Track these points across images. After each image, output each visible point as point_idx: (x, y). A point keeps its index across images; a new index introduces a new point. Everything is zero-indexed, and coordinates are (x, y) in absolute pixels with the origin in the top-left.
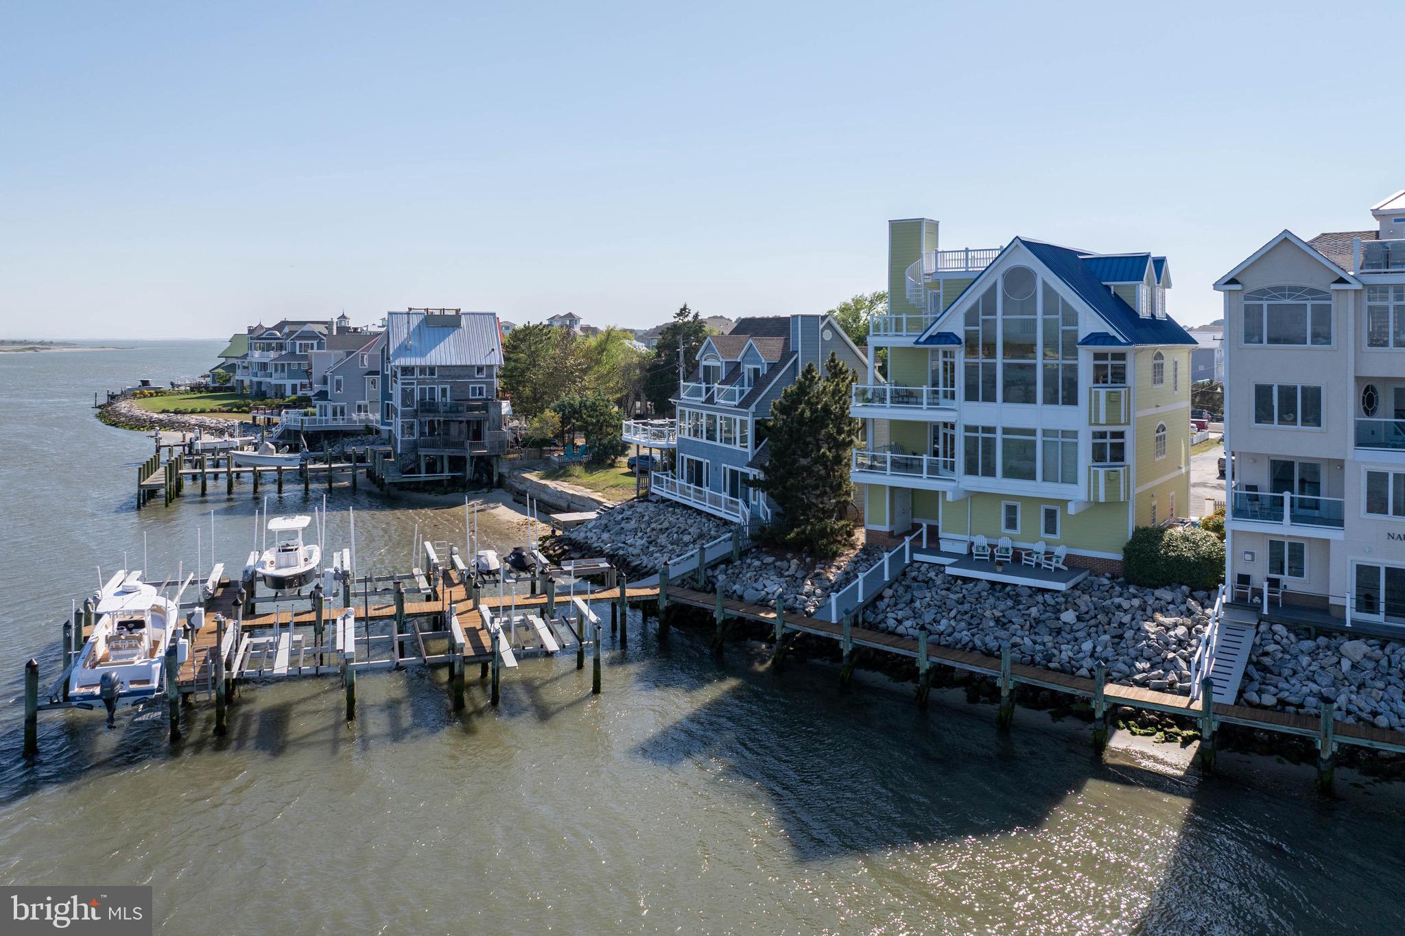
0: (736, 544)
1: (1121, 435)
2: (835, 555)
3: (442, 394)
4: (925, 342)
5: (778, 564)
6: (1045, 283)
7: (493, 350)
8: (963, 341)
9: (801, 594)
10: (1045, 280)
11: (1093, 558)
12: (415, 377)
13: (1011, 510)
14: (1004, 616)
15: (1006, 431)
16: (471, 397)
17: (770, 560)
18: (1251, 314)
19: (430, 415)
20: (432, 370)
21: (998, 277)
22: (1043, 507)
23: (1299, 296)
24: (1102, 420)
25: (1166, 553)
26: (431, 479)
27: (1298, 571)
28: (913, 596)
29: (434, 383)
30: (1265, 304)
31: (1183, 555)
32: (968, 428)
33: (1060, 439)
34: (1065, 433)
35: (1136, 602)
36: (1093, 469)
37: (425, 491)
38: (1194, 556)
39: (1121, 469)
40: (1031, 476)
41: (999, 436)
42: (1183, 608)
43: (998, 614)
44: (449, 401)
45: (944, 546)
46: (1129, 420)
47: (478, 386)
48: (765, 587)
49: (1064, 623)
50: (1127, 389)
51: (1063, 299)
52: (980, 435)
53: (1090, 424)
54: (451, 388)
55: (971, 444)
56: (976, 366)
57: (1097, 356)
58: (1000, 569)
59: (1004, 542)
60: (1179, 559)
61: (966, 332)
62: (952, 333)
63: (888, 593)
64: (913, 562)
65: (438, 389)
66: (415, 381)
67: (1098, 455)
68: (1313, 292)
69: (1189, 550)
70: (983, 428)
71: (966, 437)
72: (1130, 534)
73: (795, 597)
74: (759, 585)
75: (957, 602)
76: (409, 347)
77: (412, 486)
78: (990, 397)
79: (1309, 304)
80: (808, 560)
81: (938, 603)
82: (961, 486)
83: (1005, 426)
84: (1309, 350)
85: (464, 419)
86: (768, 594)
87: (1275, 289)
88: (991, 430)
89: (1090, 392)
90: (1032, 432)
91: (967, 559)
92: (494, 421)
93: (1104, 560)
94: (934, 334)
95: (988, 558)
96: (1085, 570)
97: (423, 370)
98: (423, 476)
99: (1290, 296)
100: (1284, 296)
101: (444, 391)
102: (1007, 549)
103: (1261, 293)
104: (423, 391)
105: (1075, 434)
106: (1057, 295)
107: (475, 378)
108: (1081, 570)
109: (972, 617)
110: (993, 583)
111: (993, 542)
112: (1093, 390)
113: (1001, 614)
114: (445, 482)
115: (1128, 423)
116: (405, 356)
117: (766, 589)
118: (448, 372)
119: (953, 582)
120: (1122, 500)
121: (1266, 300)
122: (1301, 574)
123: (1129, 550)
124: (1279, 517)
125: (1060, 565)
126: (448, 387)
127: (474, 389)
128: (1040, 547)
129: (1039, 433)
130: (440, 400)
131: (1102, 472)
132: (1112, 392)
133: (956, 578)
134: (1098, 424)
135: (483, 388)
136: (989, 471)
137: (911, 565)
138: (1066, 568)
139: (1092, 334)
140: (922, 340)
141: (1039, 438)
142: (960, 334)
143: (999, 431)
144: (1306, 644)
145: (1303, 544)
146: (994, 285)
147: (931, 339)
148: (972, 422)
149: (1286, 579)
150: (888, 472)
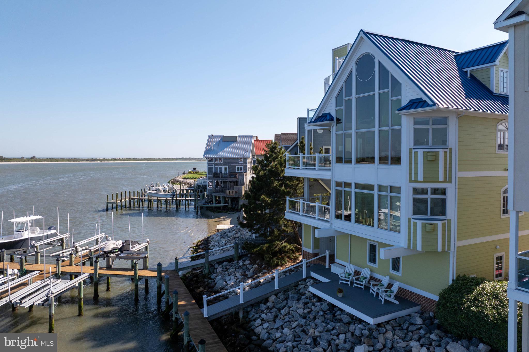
0: (237, 251)
1: (443, 192)
3: (224, 169)
4: (314, 122)
6: (380, 63)
7: (247, 151)
8: (335, 119)
11: (423, 297)
12: (214, 162)
13: (373, 248)
15: (358, 186)
16: (237, 171)
17: (247, 262)
19: (216, 178)
20: (220, 159)
21: (352, 66)
24: (420, 177)
25: (469, 307)
26: (216, 206)
28: (287, 304)
29: (221, 165)
31: (484, 313)
32: (337, 184)
33: (389, 194)
34: (392, 189)
36: (412, 220)
37: (214, 211)
38: (494, 317)
39: (440, 224)
40: (372, 223)
41: (353, 190)
44: (227, 173)
45: (334, 269)
46: (450, 178)
47: (240, 167)
50: (448, 150)
52: (343, 189)
53: (410, 181)
54: (228, 167)
55: (338, 196)
56: (341, 137)
58: (340, 295)
59: (365, 272)
61: (336, 111)
62: (328, 114)
63: (273, 298)
64: (309, 277)
65: (223, 168)
66: (214, 164)
70: (345, 183)
71: (336, 190)
72: (451, 282)
75: (301, 316)
76: (212, 150)
77: (211, 209)
78: (349, 160)
80: (262, 266)
82: (333, 227)
83: (357, 182)
85: (228, 181)
88: (350, 185)
89: (411, 153)
90: (371, 187)
92: (241, 182)
93: (431, 300)
94: (320, 115)
96: (417, 305)
97: (217, 159)
98: (214, 205)
101: (226, 169)
102: (365, 278)
104: (217, 168)
105: (398, 189)
106: (388, 71)
107: (238, 163)
108: (413, 304)
110: (332, 307)
112: (414, 151)
114: (221, 208)
115: (450, 182)
116: (209, 154)
118: (227, 160)
119: (311, 299)
120: (440, 249)
125: (392, 299)
126: (227, 167)
127: (238, 168)
128: (385, 281)
129: (376, 188)
130: (224, 173)
131: (419, 223)
132: (428, 152)
134: (416, 181)
135: (242, 168)
137: (305, 279)
138: (397, 302)
139: (411, 101)
140: (313, 120)
141: (376, 193)
142: (333, 114)
143: (353, 186)
146: (351, 73)
147: (318, 119)
148: (339, 180)
150: (301, 213)
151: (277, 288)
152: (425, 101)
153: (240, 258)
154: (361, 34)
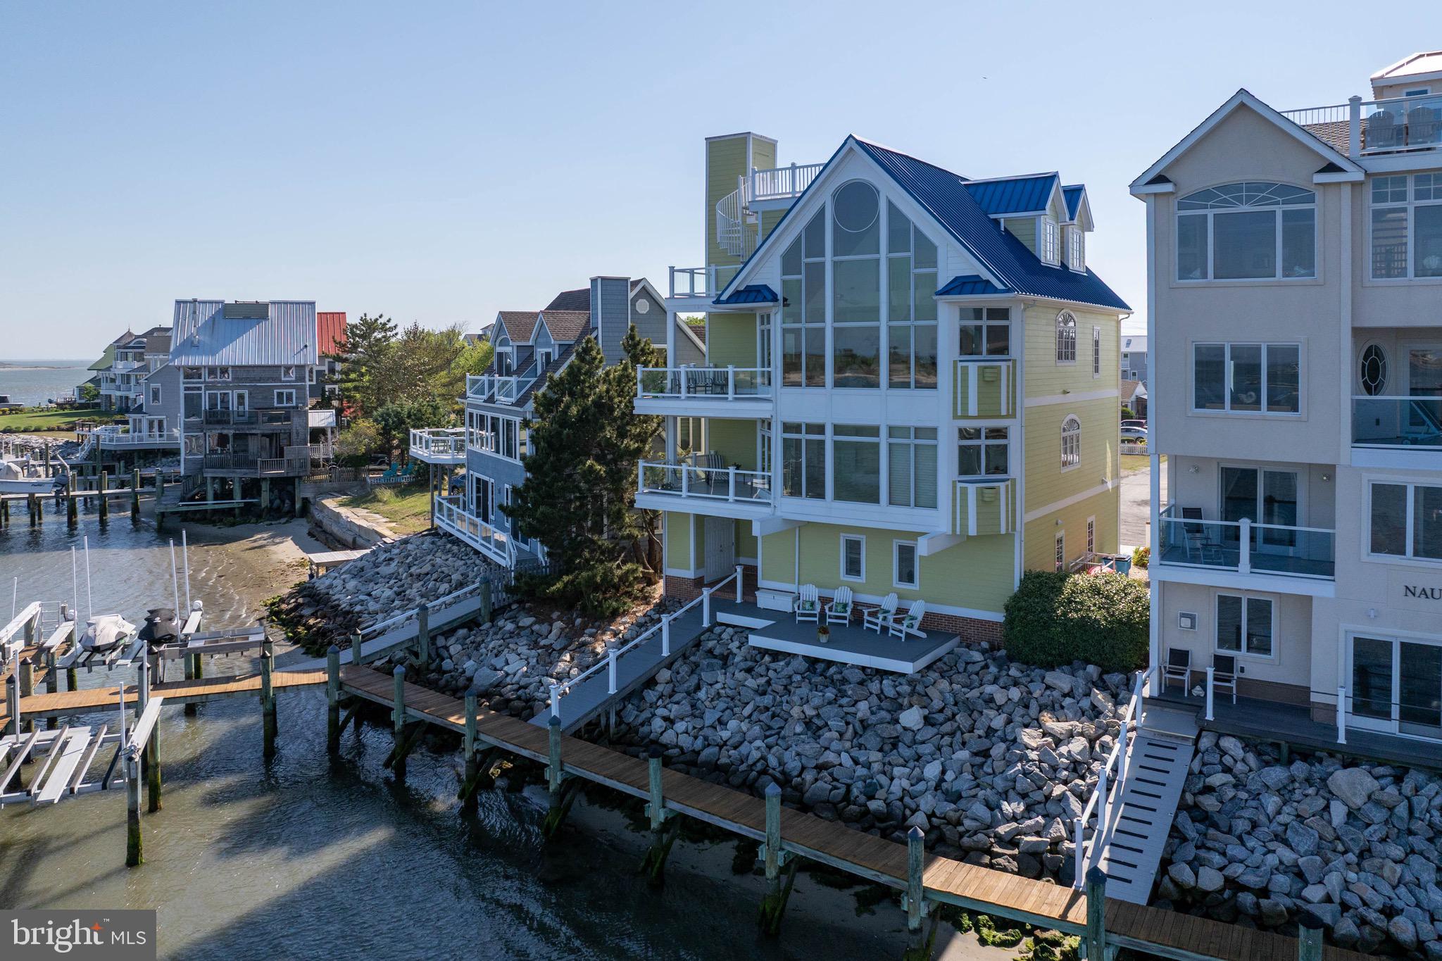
0: (486, 598)
1: (1000, 433)
2: (615, 614)
3: (237, 400)
4: (728, 301)
5: (536, 627)
6: (891, 205)
7: (306, 346)
8: (780, 297)
9: (551, 676)
10: (890, 198)
11: (964, 619)
12: (202, 380)
13: (853, 547)
14: (818, 716)
15: (838, 430)
16: (276, 405)
17: (526, 621)
18: (1190, 234)
19: (217, 426)
20: (224, 370)
21: (826, 199)
22: (896, 543)
23: (1264, 198)
24: (973, 409)
25: (1065, 614)
26: (219, 506)
27: (1261, 645)
28: (700, 679)
29: (228, 387)
30: (1210, 213)
31: (1090, 618)
32: (788, 428)
33: (912, 441)
34: (919, 432)
35: (1015, 693)
36: (959, 485)
37: (214, 523)
38: (1106, 620)
39: (1002, 486)
40: (873, 497)
41: (829, 438)
42: (1085, 703)
43: (810, 712)
44: (247, 409)
45: (764, 601)
46: (1014, 409)
47: (285, 391)
48: (507, 663)
49: (905, 729)
50: (1010, 364)
51: (917, 230)
52: (804, 436)
53: (955, 417)
54: (250, 394)
55: (791, 448)
56: (797, 332)
57: (964, 313)
58: (824, 639)
59: (842, 595)
60: (1086, 625)
61: (784, 283)
62: (765, 286)
63: (665, 675)
64: (715, 623)
65: (233, 396)
66: (203, 386)
67: (968, 463)
68: (1286, 191)
69: (1100, 608)
70: (807, 425)
71: (785, 440)
72: (1017, 583)
73: (540, 681)
74: (498, 662)
75: (756, 691)
76: (196, 343)
77: (198, 516)
78: (814, 379)
79: (1279, 210)
81: (730, 693)
82: (778, 513)
83: (836, 422)
84: (1279, 285)
85: (259, 432)
86: (507, 674)
87: (1225, 189)
88: (820, 429)
89: (955, 368)
90: (874, 431)
91: (784, 624)
92: (298, 434)
93: (980, 621)
94: (742, 288)
95: (817, 619)
96: (954, 636)
97: (212, 371)
98: (210, 504)
99: (1249, 199)
100: (1240, 200)
101: (241, 397)
102: (845, 606)
103: (1205, 196)
104: (213, 398)
105: (932, 432)
106: (908, 221)
107: (281, 381)
108: (950, 636)
109: (773, 716)
110: (812, 662)
111: (827, 593)
112: (960, 364)
113: (814, 713)
114: (237, 511)
115: (1013, 416)
116: (187, 355)
117: (506, 668)
118: (244, 373)
119: (758, 658)
120: (1003, 531)
121: (1212, 207)
122: (1266, 649)
123: (1014, 608)
124: (1233, 561)
125: (914, 631)
126: (246, 393)
127: (280, 395)
128: (890, 603)
129: (884, 432)
130: (235, 409)
131: (972, 489)
132: (986, 367)
133: (764, 652)
134: (966, 417)
135: (291, 393)
136: (816, 491)
137: (710, 630)
138: (923, 635)
139: (957, 279)
140: (724, 297)
141: (883, 441)
142: (777, 287)
143: (829, 430)
144: (1276, 774)
145: (1269, 603)
146: (822, 212)
147: (737, 296)
148: (793, 419)
149: (1243, 657)
150: (684, 493)
151: (665, 653)
152: (988, 281)
153: (495, 614)
154: (851, 143)
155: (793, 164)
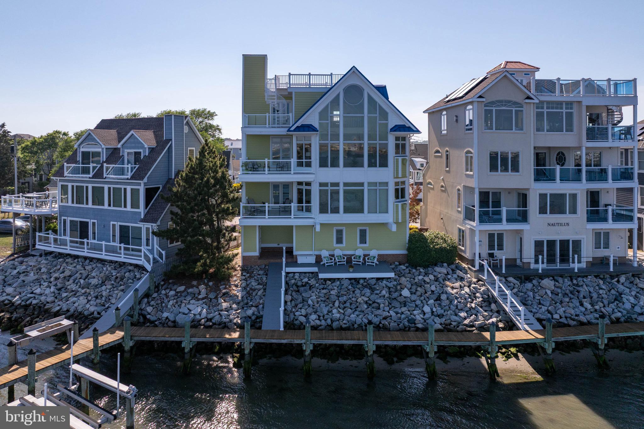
1: (404, 183)
4: (295, 130)
5: (190, 290)
6: (369, 95)
8: (319, 130)
9: (222, 311)
10: (369, 93)
11: (387, 255)
13: (339, 233)
14: (369, 300)
15: (346, 184)
17: (182, 288)
21: (340, 90)
22: (358, 229)
23: (510, 105)
24: (400, 175)
25: (434, 247)
27: (500, 247)
30: (494, 109)
31: (443, 247)
32: (321, 185)
33: (378, 188)
34: (381, 184)
35: (432, 277)
36: (395, 203)
39: (407, 203)
40: (361, 211)
41: (341, 189)
42: (455, 276)
43: (366, 299)
45: (300, 260)
48: (190, 310)
49: (405, 297)
51: (379, 105)
52: (329, 188)
53: (395, 178)
55: (323, 194)
56: (326, 145)
57: (397, 139)
58: (351, 270)
59: (338, 252)
60: (442, 249)
61: (320, 123)
62: (311, 125)
67: (397, 195)
68: (515, 104)
70: (331, 183)
71: (320, 190)
72: (408, 238)
73: (219, 314)
74: (184, 309)
78: (335, 164)
79: (514, 109)
80: (211, 284)
81: (323, 299)
82: (317, 221)
83: (345, 181)
84: (514, 133)
86: (195, 315)
87: (497, 101)
88: (337, 184)
90: (362, 184)
93: (393, 255)
94: (300, 125)
99: (505, 105)
100: (502, 105)
102: (342, 257)
103: (492, 103)
105: (386, 184)
106: (376, 102)
109: (351, 304)
111: (332, 253)
112: (395, 158)
113: (368, 299)
117: (192, 312)
119: (324, 283)
121: (495, 107)
122: (502, 249)
124: (500, 221)
128: (360, 253)
129: (366, 185)
131: (399, 205)
132: (402, 159)
133: (325, 280)
134: (397, 177)
136: (335, 210)
139: (396, 126)
140: (292, 129)
141: (366, 188)
142: (316, 125)
143: (341, 185)
144: (529, 285)
145: (503, 234)
146: (338, 95)
147: (298, 129)
148: (324, 180)
149: (496, 252)
150: (267, 216)
154: (354, 69)
155: (310, 73)
